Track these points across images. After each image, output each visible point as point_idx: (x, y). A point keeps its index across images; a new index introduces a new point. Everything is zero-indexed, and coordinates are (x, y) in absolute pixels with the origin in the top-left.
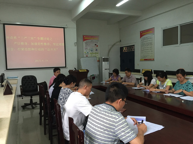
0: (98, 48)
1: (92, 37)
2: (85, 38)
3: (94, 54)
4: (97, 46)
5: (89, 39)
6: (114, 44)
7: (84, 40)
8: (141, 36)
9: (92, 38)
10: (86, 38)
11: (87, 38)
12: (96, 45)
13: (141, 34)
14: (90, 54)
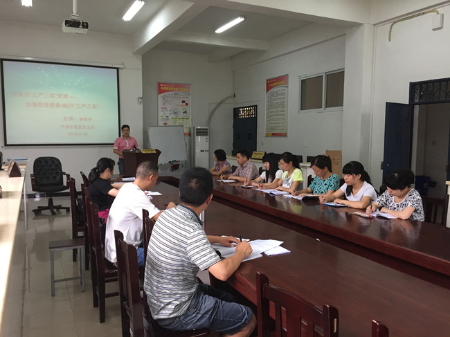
0: (189, 109)
1: (176, 85)
2: (162, 89)
3: (181, 121)
4: (187, 104)
5: (171, 91)
6: (222, 102)
7: (160, 92)
8: (268, 89)
9: (177, 89)
10: (165, 88)
11: (167, 88)
12: (183, 102)
13: (267, 84)
14: (172, 120)
